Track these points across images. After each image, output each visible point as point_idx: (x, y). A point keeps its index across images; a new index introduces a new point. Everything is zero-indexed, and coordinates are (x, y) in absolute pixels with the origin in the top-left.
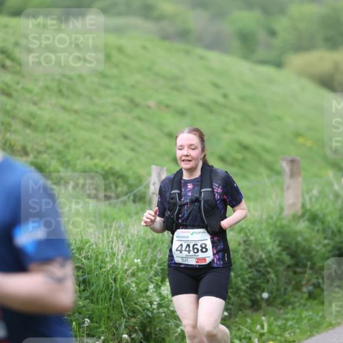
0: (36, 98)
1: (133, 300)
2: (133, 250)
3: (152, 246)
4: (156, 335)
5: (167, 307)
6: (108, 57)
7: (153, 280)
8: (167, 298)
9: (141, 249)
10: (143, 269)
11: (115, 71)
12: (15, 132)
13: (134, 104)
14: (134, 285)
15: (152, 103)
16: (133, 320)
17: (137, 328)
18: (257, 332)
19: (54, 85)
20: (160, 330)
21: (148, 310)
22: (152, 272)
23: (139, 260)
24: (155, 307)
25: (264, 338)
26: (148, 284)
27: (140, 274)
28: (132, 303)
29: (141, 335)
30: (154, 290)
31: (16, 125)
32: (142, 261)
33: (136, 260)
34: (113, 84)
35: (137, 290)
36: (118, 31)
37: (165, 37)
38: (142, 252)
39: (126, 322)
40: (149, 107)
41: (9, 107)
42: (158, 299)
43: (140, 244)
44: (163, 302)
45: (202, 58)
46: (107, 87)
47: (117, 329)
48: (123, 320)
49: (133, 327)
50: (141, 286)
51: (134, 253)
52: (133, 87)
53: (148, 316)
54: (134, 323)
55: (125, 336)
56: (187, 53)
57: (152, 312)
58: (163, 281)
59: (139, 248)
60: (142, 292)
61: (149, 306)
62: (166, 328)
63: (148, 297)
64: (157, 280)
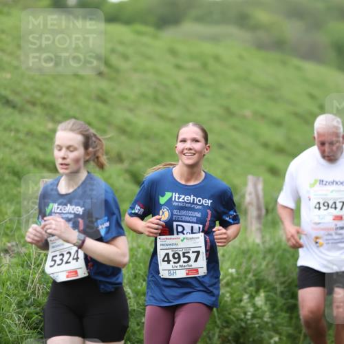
0: (131, 105)
1: (226, 310)
2: (228, 260)
3: (247, 256)
5: (261, 318)
6: (205, 66)
7: (247, 291)
8: (261, 308)
9: (236, 259)
10: (237, 280)
11: (210, 80)
13: (229, 113)
14: (228, 295)
15: (247, 112)
16: (227, 330)
17: (230, 338)
19: (149, 92)
20: (254, 341)
21: (242, 320)
22: (247, 283)
23: (234, 270)
24: (249, 317)
26: (242, 295)
27: (234, 284)
28: (226, 313)
32: (237, 271)
33: (230, 271)
34: (209, 92)
35: (231, 300)
36: (215, 39)
37: (260, 46)
38: (237, 263)
39: (220, 332)
40: (244, 117)
41: (104, 114)
42: (252, 310)
43: (235, 253)
44: (257, 313)
45: (298, 68)
46: (203, 95)
47: (210, 339)
48: (217, 330)
49: (227, 337)
50: (235, 296)
51: (229, 263)
52: (229, 96)
53: (242, 327)
54: (227, 333)
56: (284, 63)
57: (246, 323)
58: (257, 291)
60: (235, 302)
61: (243, 316)
62: (260, 339)
63: (243, 307)
64: (251, 291)
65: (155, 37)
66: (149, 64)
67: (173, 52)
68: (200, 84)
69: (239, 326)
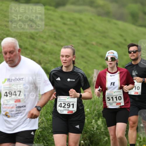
0: (45, 40)
1: (86, 127)
2: (86, 105)
3: (94, 104)
4: (95, 141)
5: (100, 130)
7: (94, 118)
8: (100, 126)
9: (89, 105)
10: (90, 113)
11: (78, 29)
12: (36, 54)
13: (86, 43)
15: (94, 43)
16: (86, 135)
17: (87, 138)
18: (138, 141)
19: (52, 35)
20: (97, 139)
21: (92, 131)
22: (94, 115)
23: (88, 110)
24: (95, 129)
25: (141, 143)
26: (92, 120)
27: (89, 115)
29: (89, 141)
30: (95, 122)
31: (36, 52)
32: (90, 110)
33: (87, 110)
34: (78, 34)
35: (87, 122)
36: (80, 12)
37: (99, 15)
38: (90, 106)
39: (83, 136)
40: (93, 44)
41: (33, 44)
42: (96, 126)
44: (98, 127)
45: (115, 24)
46: (75, 36)
49: (86, 138)
50: (89, 121)
51: (86, 107)
52: (86, 36)
53: (92, 133)
54: (86, 136)
55: (82, 142)
56: (109, 21)
57: (94, 132)
58: (98, 118)
59: (88, 104)
60: (89, 123)
61: (93, 129)
62: (100, 139)
63: (92, 125)
64: (96, 118)
65: (54, 11)
66: (52, 23)
67: (62, 17)
68: (74, 31)
69: (91, 133)
